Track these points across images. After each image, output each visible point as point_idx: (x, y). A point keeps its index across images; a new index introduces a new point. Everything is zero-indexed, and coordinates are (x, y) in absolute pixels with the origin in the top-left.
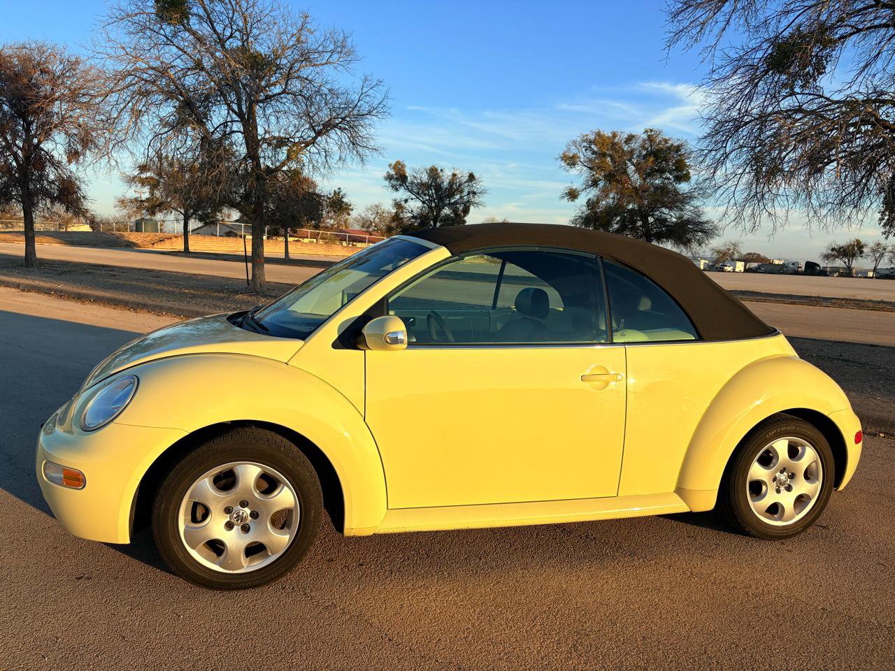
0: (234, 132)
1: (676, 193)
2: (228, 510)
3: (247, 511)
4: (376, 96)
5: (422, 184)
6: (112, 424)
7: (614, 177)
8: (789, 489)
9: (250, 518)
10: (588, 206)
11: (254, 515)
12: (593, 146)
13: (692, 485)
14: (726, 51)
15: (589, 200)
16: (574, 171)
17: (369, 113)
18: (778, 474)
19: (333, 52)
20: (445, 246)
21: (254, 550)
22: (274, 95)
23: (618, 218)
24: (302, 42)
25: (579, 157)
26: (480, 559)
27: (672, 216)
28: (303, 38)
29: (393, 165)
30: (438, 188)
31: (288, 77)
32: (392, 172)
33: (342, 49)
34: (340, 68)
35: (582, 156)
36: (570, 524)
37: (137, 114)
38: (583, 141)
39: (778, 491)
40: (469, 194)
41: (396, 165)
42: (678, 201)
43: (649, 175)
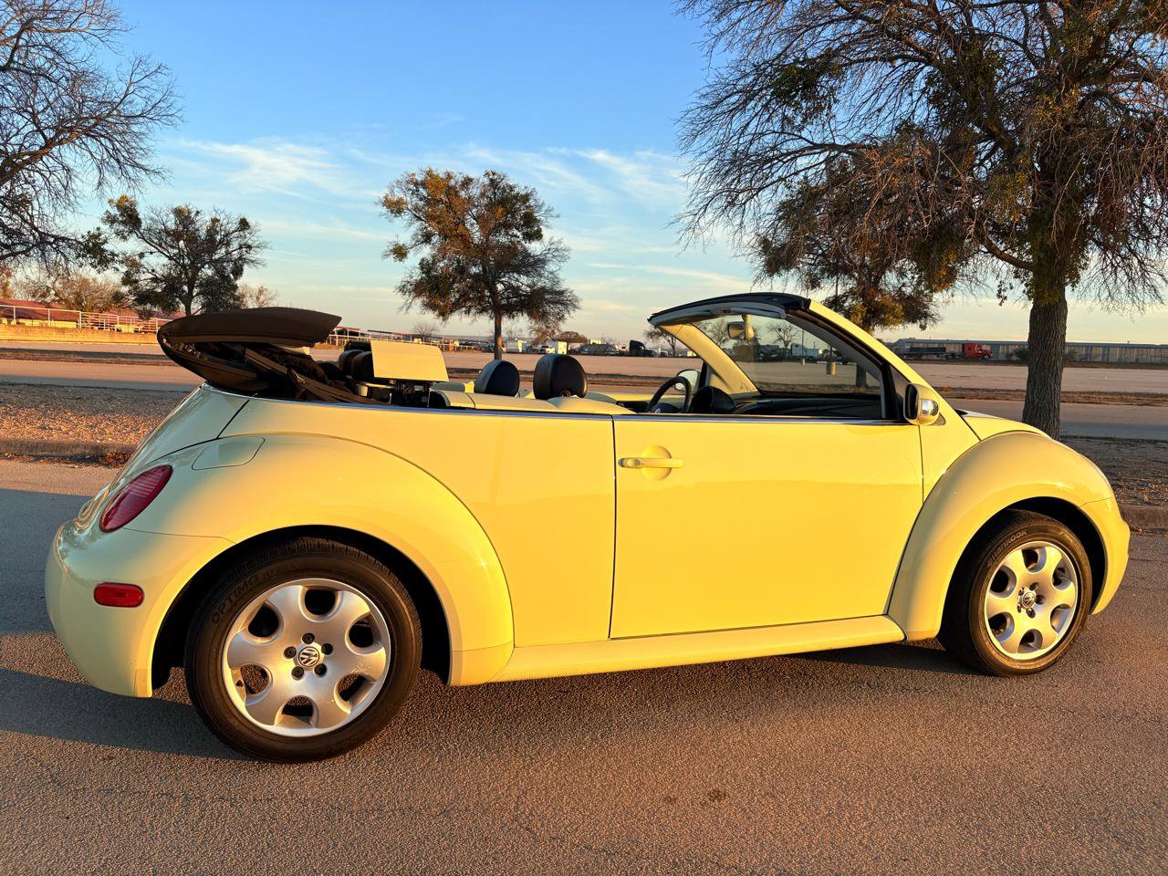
1: (527, 254)
5: (167, 232)
10: (422, 268)
12: (421, 190)
15: (423, 260)
16: (400, 222)
19: (81, 13)
25: (405, 203)
29: (116, 200)
30: (192, 239)
32: (115, 211)
35: (409, 202)
38: (408, 182)
40: (241, 248)
41: (119, 201)
43: (496, 230)
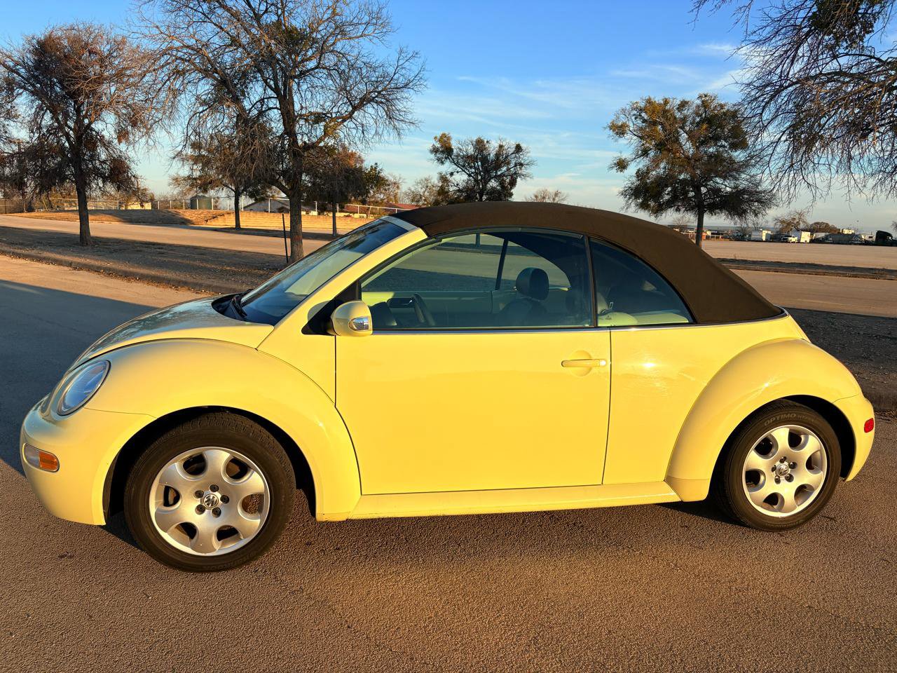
0: (270, 109)
1: (732, 161)
2: (199, 494)
3: (218, 495)
4: (412, 69)
5: (468, 157)
6: (83, 409)
7: (666, 145)
8: (790, 479)
9: (220, 501)
10: (638, 176)
11: (225, 499)
12: (643, 114)
13: (682, 474)
14: (767, 11)
15: (639, 170)
16: (623, 141)
17: (406, 86)
18: (778, 463)
19: (368, 23)
20: (422, 228)
21: (225, 533)
22: (308, 71)
23: (669, 189)
24: (337, 14)
25: (628, 126)
26: (459, 545)
27: (726, 186)
28: (338, 10)
29: (439, 137)
30: (484, 160)
31: (322, 52)
32: (438, 145)
33: (377, 21)
34: (375, 40)
35: (631, 125)
36: (560, 511)
37: (175, 93)
38: (633, 109)
39: (778, 481)
40: (516, 166)
41: (441, 137)
42: (731, 170)
43: (702, 143)
